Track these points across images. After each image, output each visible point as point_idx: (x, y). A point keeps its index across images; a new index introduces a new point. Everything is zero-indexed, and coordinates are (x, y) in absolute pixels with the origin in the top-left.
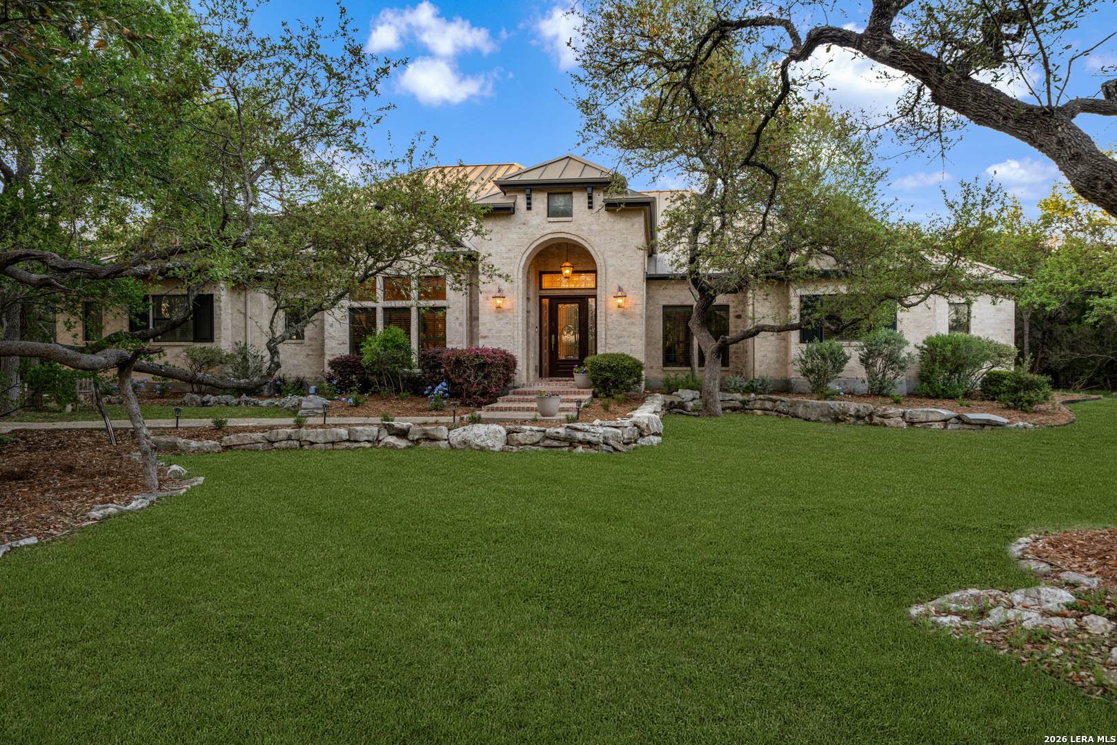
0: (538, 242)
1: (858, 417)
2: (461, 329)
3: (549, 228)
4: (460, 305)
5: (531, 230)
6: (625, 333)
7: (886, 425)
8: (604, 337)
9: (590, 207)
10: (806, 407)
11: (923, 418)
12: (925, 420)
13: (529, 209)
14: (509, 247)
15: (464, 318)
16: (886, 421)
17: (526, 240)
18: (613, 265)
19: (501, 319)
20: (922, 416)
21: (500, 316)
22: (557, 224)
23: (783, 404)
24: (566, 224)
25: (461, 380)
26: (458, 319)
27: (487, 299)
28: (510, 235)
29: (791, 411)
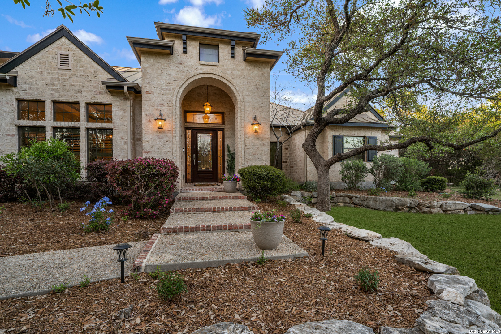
0: (192, 79)
1: (411, 208)
2: (126, 146)
3: (201, 69)
4: (125, 127)
5: (186, 69)
6: (258, 152)
7: (431, 213)
8: (243, 153)
9: (233, 57)
10: (375, 201)
11: (453, 207)
12: (454, 209)
13: (185, 52)
14: (168, 81)
15: (128, 138)
16: (433, 210)
17: (183, 77)
18: (249, 102)
19: (162, 138)
20: (452, 206)
21: (161, 135)
22: (207, 67)
23: (358, 199)
24: (214, 68)
25: (129, 193)
26: (123, 138)
27: (150, 121)
28: (169, 72)
29: (365, 204)
